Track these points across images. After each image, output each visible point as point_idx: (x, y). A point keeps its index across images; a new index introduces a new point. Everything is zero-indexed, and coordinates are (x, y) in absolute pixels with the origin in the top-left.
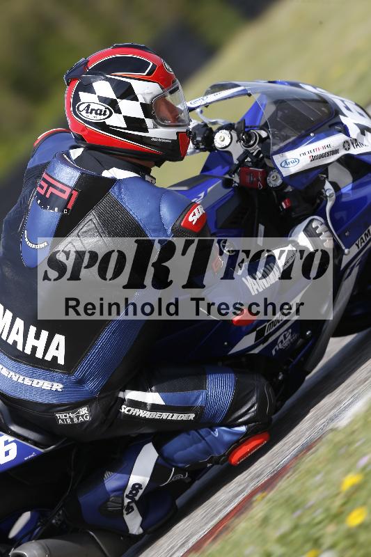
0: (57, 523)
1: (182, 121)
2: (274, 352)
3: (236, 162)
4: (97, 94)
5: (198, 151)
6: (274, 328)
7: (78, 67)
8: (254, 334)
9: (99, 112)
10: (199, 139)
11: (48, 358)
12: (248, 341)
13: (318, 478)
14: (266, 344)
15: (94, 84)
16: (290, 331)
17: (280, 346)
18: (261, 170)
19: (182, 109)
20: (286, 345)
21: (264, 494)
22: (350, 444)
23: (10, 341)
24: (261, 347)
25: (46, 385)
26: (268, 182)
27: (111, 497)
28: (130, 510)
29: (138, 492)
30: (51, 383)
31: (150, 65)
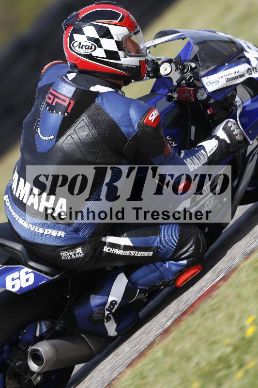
0: (59, 329)
1: (142, 53)
3: (175, 84)
4: (86, 35)
7: (72, 18)
9: (87, 47)
15: (83, 29)
18: (192, 89)
25: (54, 233)
26: (197, 96)
27: (96, 310)
28: (108, 319)
29: (114, 306)
30: (57, 231)
31: (121, 16)
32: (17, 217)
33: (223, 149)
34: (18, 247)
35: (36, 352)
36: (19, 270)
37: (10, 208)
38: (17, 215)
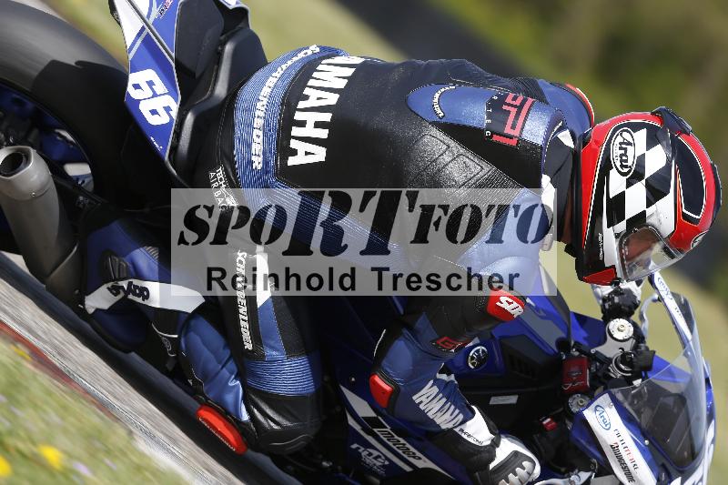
0: (79, 203)
1: (631, 271)
2: (355, 446)
3: (593, 351)
4: (646, 153)
5: (601, 301)
6: (385, 439)
7: (679, 122)
8: (372, 414)
9: (624, 158)
10: (616, 300)
11: (294, 144)
12: (363, 408)
13: (55, 419)
14: (362, 433)
15: (659, 146)
16: (387, 463)
17: (364, 454)
18: (588, 384)
19: (650, 267)
20: (368, 461)
21: (28, 357)
22: (108, 452)
23: (307, 91)
24: (357, 428)
25: (257, 147)
26: (576, 396)
27: (125, 263)
28: (115, 290)
29: (139, 297)
30: (261, 153)
31: (697, 217)
32: (278, 74)
33: (475, 457)
34: (221, 89)
35: (24, 159)
36: (172, 93)
37: (295, 59)
38: (281, 72)
